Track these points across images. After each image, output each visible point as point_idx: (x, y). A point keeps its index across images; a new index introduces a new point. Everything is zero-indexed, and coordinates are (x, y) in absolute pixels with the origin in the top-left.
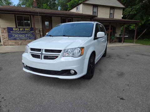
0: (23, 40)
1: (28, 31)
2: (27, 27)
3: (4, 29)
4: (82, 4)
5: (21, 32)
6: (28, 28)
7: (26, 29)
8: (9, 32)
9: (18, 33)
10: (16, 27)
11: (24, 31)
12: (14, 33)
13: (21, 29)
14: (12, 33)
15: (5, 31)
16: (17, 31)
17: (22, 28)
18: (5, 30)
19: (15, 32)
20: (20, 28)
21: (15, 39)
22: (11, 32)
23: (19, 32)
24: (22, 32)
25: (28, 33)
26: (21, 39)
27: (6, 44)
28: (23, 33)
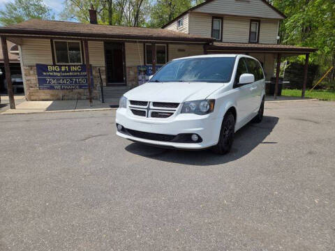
0: (67, 89)
1: (77, 71)
2: (76, 64)
3: (31, 67)
4: (188, 15)
5: (63, 74)
6: (77, 66)
7: (73, 68)
8: (39, 74)
9: (56, 76)
10: (54, 65)
11: (70, 71)
12: (50, 76)
13: (63, 69)
14: (46, 76)
15: (32, 72)
16: (55, 71)
17: (66, 66)
18: (31, 69)
19: (51, 74)
20: (60, 66)
21: (52, 88)
22: (45, 74)
23: (59, 74)
24: (66, 74)
25: (77, 76)
26: (64, 88)
27: (34, 98)
28: (67, 76)
